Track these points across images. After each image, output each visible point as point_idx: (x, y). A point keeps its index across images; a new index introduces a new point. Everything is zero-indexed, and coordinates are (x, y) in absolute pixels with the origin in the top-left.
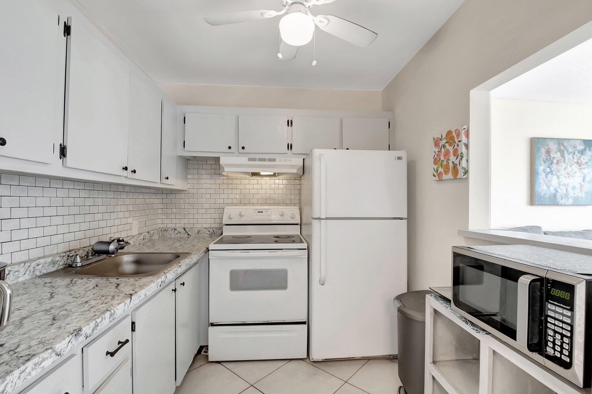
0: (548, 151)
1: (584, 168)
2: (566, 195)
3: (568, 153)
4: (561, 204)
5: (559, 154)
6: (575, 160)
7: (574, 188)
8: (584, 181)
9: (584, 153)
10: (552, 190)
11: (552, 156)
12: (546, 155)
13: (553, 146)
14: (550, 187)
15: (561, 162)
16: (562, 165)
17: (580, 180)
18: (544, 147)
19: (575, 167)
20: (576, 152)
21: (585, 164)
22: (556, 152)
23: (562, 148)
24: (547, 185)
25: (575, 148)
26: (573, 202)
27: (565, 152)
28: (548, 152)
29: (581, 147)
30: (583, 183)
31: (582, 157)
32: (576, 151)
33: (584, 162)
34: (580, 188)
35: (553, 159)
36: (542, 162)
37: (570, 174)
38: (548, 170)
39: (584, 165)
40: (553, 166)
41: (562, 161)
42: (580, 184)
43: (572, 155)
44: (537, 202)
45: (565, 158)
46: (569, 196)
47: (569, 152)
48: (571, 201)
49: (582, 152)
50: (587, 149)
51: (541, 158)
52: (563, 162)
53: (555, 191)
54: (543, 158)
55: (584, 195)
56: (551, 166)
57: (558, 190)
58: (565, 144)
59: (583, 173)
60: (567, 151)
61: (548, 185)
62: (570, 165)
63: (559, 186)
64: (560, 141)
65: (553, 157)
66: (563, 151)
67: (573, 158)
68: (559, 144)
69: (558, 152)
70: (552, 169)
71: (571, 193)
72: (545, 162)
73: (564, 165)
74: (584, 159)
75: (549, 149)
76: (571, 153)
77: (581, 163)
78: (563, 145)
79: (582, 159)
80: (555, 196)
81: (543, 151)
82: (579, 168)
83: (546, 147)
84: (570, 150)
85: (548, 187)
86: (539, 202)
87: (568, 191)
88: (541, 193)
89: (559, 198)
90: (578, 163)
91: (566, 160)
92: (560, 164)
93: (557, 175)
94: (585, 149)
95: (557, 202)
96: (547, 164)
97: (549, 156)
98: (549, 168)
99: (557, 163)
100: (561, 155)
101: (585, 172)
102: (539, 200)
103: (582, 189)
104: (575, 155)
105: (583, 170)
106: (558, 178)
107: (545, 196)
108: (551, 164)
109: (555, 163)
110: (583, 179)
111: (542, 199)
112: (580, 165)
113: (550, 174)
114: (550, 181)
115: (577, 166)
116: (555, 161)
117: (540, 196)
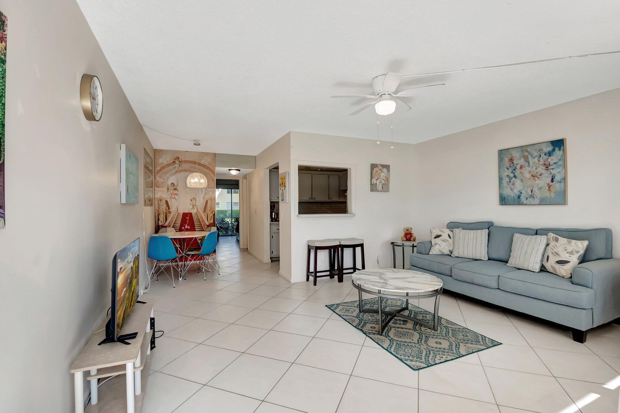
0: (511, 159)
1: (553, 169)
2: (532, 196)
4: (526, 204)
6: (542, 162)
7: (540, 189)
8: (552, 181)
9: (552, 154)
10: (516, 191)
11: (515, 162)
12: (509, 163)
13: (516, 155)
14: (513, 189)
15: (525, 167)
16: (526, 169)
17: (549, 180)
18: (507, 157)
19: (541, 169)
20: (543, 155)
21: (553, 164)
22: (520, 159)
23: (526, 154)
24: (511, 188)
25: (540, 151)
26: (539, 202)
27: (530, 157)
28: (511, 160)
29: (550, 148)
30: (551, 184)
31: (550, 158)
32: (541, 154)
33: (552, 162)
34: (547, 188)
35: (516, 165)
36: (506, 169)
37: (536, 176)
38: (512, 175)
40: (516, 171)
41: (525, 166)
42: (548, 184)
43: (537, 158)
44: (502, 203)
45: (529, 163)
46: (534, 196)
47: (533, 157)
48: (537, 201)
49: (550, 154)
50: (557, 149)
51: (504, 166)
52: (527, 167)
53: (519, 193)
54: (506, 166)
55: (553, 195)
56: (514, 172)
57: (523, 192)
58: (529, 150)
59: (551, 173)
60: (532, 156)
61: (512, 188)
62: (535, 168)
63: (523, 188)
64: (523, 149)
65: (517, 163)
66: (527, 157)
67: (539, 161)
68: (523, 151)
69: (522, 158)
70: (516, 174)
71: (537, 193)
72: (508, 169)
73: (528, 169)
74: (552, 160)
75: (512, 157)
76: (536, 157)
77: (549, 164)
78: (527, 151)
79: (549, 160)
80: (519, 197)
81: (506, 160)
82: (547, 170)
83: (510, 156)
84: (535, 154)
85: (512, 189)
86: (503, 203)
87: (533, 192)
88: (505, 195)
89: (523, 198)
90: (545, 164)
91: (531, 164)
92: (524, 169)
93: (520, 178)
94: (554, 150)
95: (521, 202)
96: (510, 170)
97: (512, 163)
98: (512, 173)
99: (520, 168)
100: (525, 161)
101: (553, 172)
102: (503, 201)
103: (551, 188)
104: (541, 157)
105: (551, 170)
106: (522, 180)
107: (509, 198)
108: (514, 170)
109: (519, 168)
110: (552, 179)
111: (506, 200)
112: (547, 167)
113: (514, 179)
114: (513, 184)
115: (544, 168)
116: (518, 167)
117: (504, 198)
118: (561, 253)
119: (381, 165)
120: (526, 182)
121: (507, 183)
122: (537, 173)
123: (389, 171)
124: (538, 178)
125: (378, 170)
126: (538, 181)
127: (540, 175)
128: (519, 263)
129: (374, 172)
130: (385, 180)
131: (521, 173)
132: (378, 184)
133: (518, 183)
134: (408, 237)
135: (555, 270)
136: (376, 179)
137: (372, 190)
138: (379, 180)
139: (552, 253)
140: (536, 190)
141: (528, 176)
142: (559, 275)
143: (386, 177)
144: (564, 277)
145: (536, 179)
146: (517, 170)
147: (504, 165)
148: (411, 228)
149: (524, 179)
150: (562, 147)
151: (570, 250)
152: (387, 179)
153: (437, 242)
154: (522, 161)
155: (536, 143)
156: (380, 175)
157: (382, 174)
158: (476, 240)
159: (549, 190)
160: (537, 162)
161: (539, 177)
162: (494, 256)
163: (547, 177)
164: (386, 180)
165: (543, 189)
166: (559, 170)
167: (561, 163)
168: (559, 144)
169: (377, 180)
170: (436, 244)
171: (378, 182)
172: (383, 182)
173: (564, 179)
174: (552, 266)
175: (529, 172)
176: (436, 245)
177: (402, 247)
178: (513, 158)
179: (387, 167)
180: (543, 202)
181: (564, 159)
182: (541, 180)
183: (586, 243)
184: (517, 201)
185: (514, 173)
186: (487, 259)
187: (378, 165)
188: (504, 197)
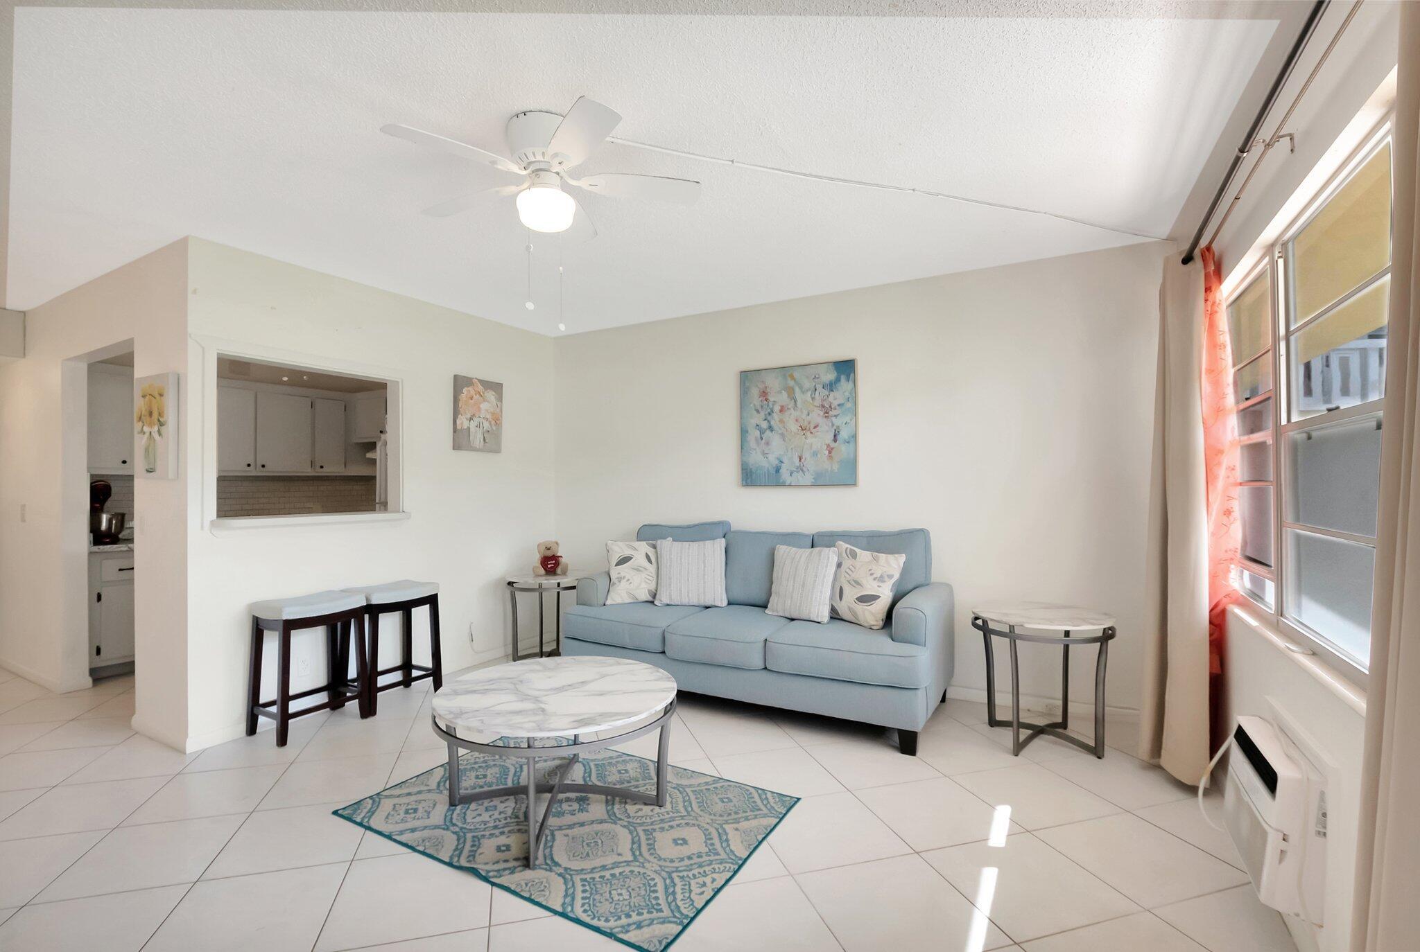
0: (764, 392)
1: (836, 416)
2: (801, 469)
3: (802, 391)
4: (790, 483)
5: (784, 394)
6: (817, 403)
7: (815, 454)
8: (835, 440)
9: (835, 387)
10: (773, 459)
11: (771, 399)
12: (760, 399)
13: (773, 383)
14: (768, 453)
15: (788, 409)
16: (791, 414)
17: (829, 437)
18: (757, 386)
19: (817, 416)
20: (819, 388)
21: (837, 408)
22: (780, 392)
23: (791, 383)
24: (764, 451)
25: (816, 380)
26: (813, 481)
27: (797, 389)
28: (764, 394)
29: (831, 376)
30: (833, 445)
31: (832, 394)
32: (817, 386)
33: (835, 403)
34: (827, 452)
35: (773, 405)
36: (755, 412)
37: (808, 428)
38: (764, 425)
39: (835, 409)
40: (772, 417)
41: (789, 407)
42: (828, 446)
43: (809, 393)
44: (746, 481)
45: (795, 401)
46: (804, 469)
47: (803, 389)
48: (808, 479)
49: (831, 386)
50: (843, 378)
51: (751, 405)
52: (792, 409)
53: (777, 462)
54: (755, 405)
55: (836, 467)
56: (769, 418)
57: (785, 460)
58: (796, 375)
59: (833, 425)
60: (801, 388)
61: (766, 452)
62: (805, 412)
63: (785, 452)
64: (786, 371)
65: (774, 401)
66: (793, 389)
67: (813, 399)
68: (785, 377)
69: (783, 391)
70: (773, 422)
71: (809, 462)
72: (758, 411)
73: (795, 414)
74: (835, 399)
75: (766, 387)
76: (808, 390)
77: (830, 407)
78: (792, 377)
79: (831, 399)
80: (778, 470)
81: (755, 392)
82: (826, 417)
83: (761, 386)
84: (807, 384)
85: (764, 454)
86: (749, 481)
87: (803, 460)
88: (752, 465)
89: (784, 471)
90: (823, 406)
91: (799, 404)
92: (787, 413)
93: (780, 432)
94: (838, 380)
95: (781, 481)
96: (762, 414)
97: (766, 400)
98: (766, 421)
99: (781, 411)
100: (789, 396)
101: (837, 422)
102: (748, 478)
103: (833, 454)
104: (817, 392)
105: (833, 419)
106: (782, 435)
107: (759, 471)
108: (769, 414)
109: (778, 411)
110: (835, 436)
111: (754, 476)
112: (827, 411)
113: (768, 432)
114: (768, 443)
115: (822, 413)
116: (777, 408)
117: (751, 472)
118: (864, 582)
119: (482, 382)
120: (790, 440)
121: (756, 440)
122: (809, 423)
123: (500, 398)
124: (811, 433)
125: (472, 392)
126: (811, 440)
127: (815, 427)
128: (790, 606)
129: (463, 397)
130: (490, 422)
131: (781, 421)
132: (473, 429)
133: (775, 440)
134: (549, 566)
135: (854, 614)
136: (469, 416)
137: (457, 446)
138: (476, 419)
139: (849, 581)
140: (807, 455)
141: (794, 427)
142: (863, 624)
143: (493, 414)
144: (873, 627)
145: (808, 433)
146: (774, 415)
147: (751, 403)
148: (557, 543)
149: (785, 433)
150: (852, 375)
151: (878, 575)
152: (497, 420)
153: (622, 574)
154: (783, 398)
155: (808, 363)
156: (479, 407)
157: (484, 406)
158: (704, 562)
159: (830, 457)
160: (809, 399)
161: (813, 431)
162: (739, 595)
163: (827, 431)
164: (493, 422)
165: (819, 456)
166: (847, 419)
167: (849, 405)
168: (846, 368)
169: (471, 419)
170: (620, 579)
171: (473, 425)
172: (486, 425)
173: (854, 437)
174: (850, 609)
175: (797, 420)
176: (620, 582)
177: (537, 594)
178: (768, 390)
179: (497, 387)
180: (821, 481)
181: (853, 398)
182: (816, 437)
183: (902, 559)
184: (773, 479)
185: (768, 421)
186: (725, 603)
187: (475, 381)
188: (751, 469)
